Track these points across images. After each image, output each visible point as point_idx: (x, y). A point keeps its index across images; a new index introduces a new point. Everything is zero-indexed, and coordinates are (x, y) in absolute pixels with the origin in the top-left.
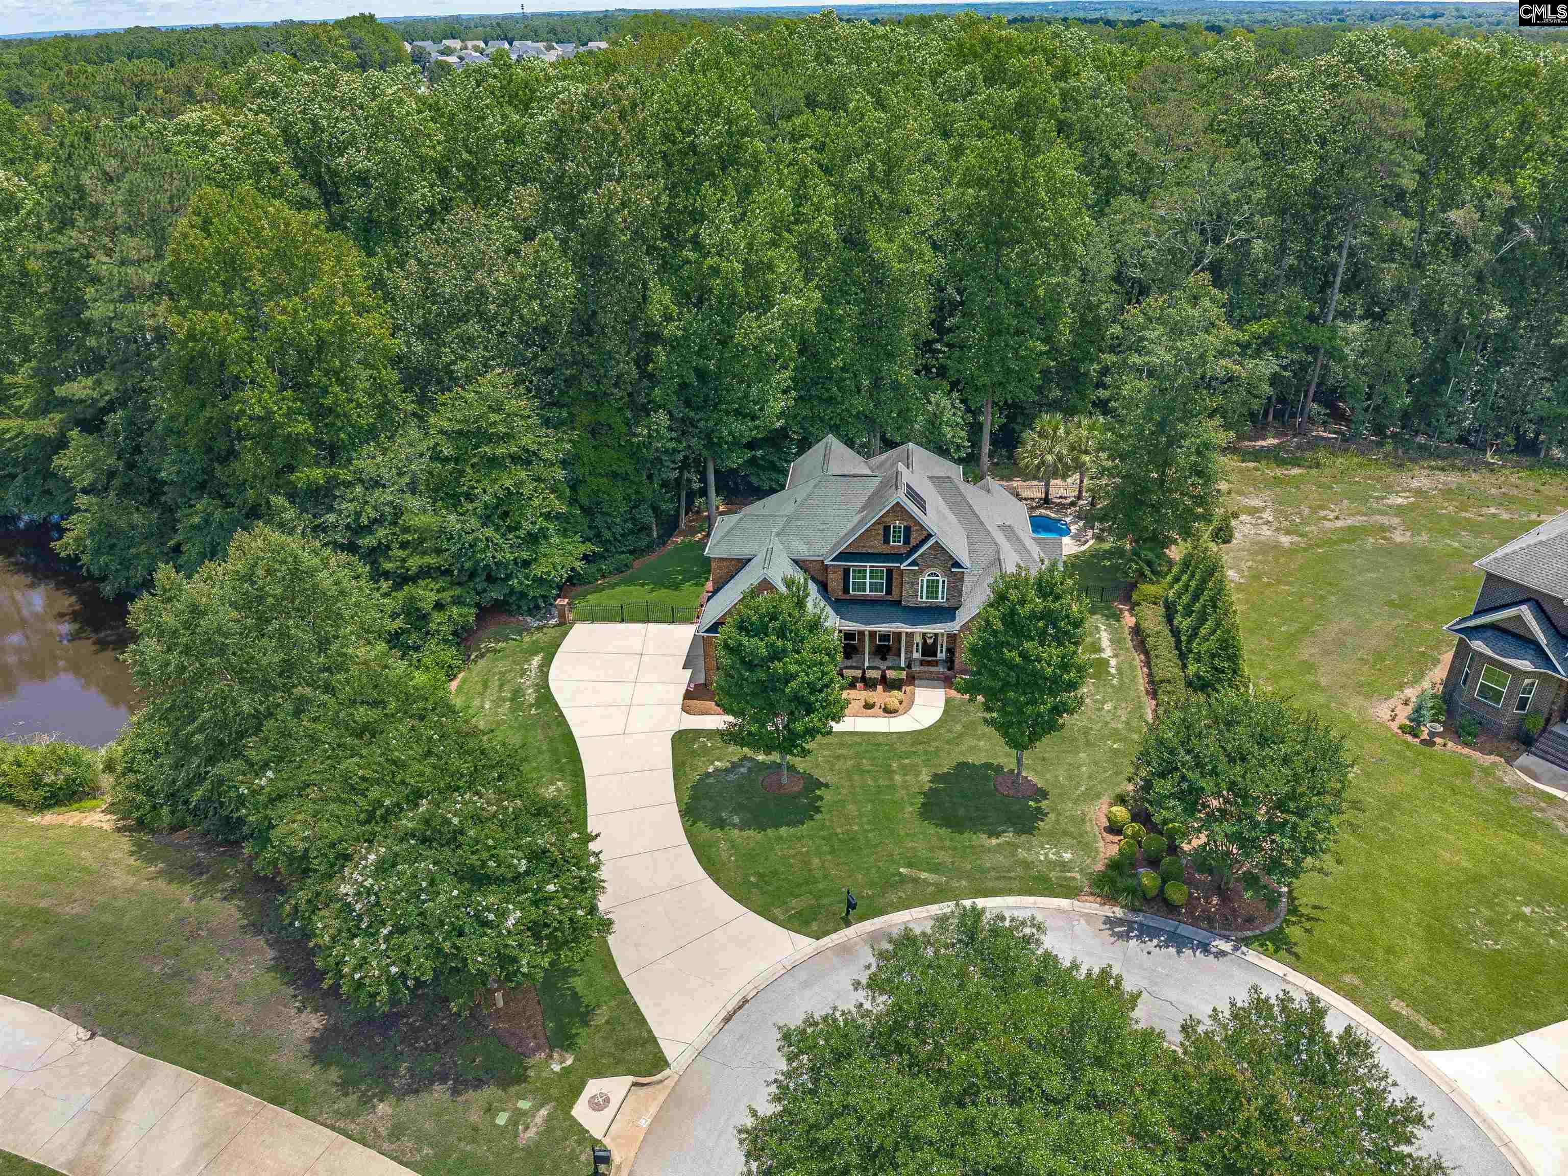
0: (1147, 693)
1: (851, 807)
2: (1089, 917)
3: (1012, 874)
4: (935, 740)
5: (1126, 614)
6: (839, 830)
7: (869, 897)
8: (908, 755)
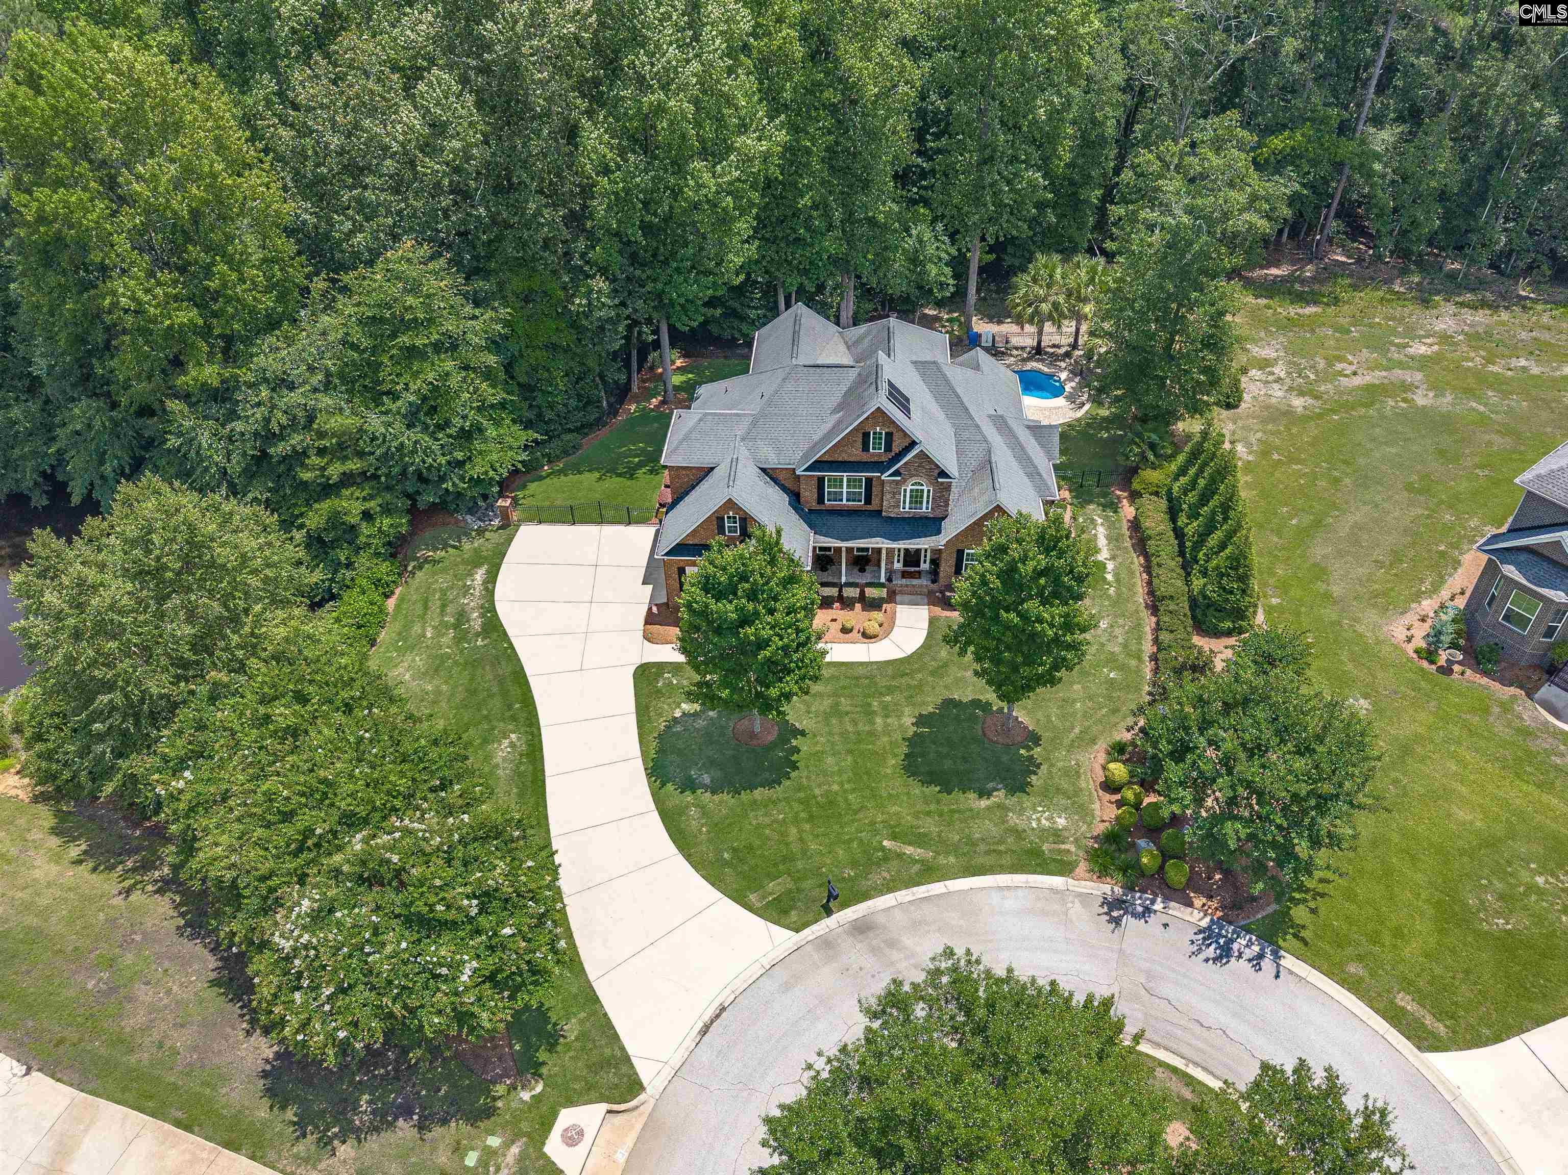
0: (1147, 606)
1: (830, 760)
2: (1084, 898)
3: (1002, 848)
4: (919, 671)
5: (1125, 502)
6: (817, 792)
7: (851, 879)
8: (890, 690)
